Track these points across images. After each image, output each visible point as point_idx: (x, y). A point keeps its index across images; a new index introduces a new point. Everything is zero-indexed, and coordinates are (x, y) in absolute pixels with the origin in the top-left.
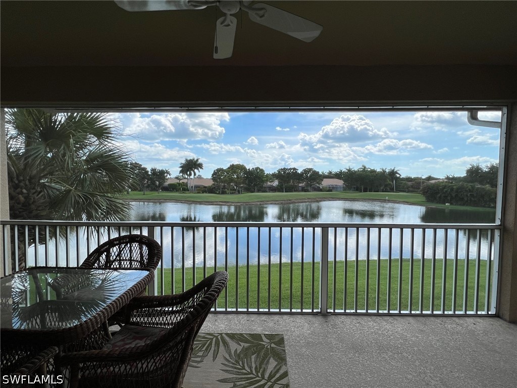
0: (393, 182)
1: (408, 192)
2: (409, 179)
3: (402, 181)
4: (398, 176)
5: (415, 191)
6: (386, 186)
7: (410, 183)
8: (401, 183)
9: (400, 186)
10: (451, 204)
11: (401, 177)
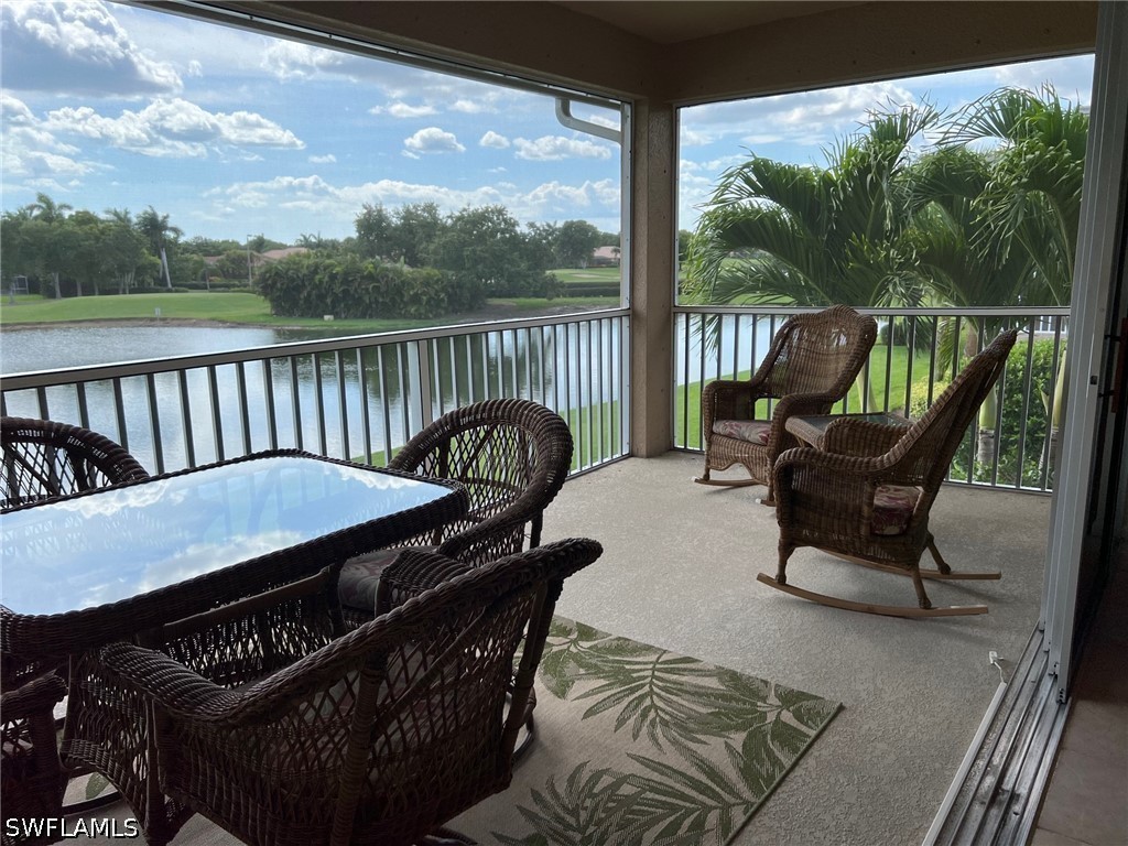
0: (160, 257)
1: (214, 287)
2: (206, 248)
3: (187, 255)
4: (171, 235)
5: (234, 286)
6: (140, 270)
7: (211, 262)
8: (187, 260)
9: (181, 269)
10: (337, 316)
11: (182, 240)
